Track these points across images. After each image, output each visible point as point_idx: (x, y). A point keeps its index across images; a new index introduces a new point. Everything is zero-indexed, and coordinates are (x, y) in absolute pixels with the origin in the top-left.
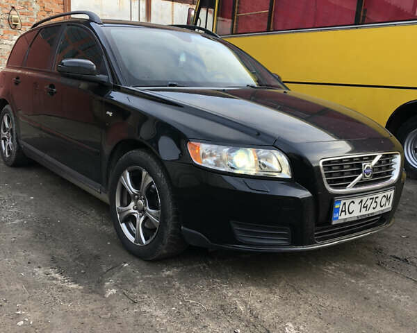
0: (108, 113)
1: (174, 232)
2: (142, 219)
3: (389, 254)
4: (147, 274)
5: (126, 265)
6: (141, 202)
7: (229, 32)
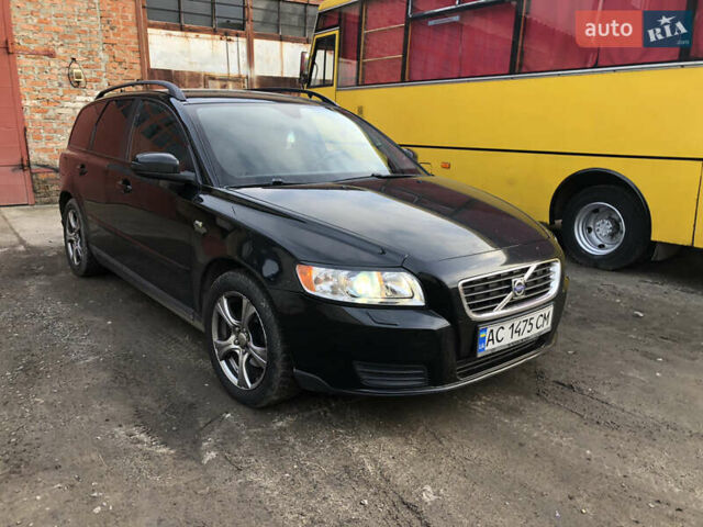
0: (197, 222)
1: (283, 375)
2: (246, 356)
3: (552, 379)
4: (256, 427)
5: (229, 415)
6: (243, 335)
7: (354, 82)
